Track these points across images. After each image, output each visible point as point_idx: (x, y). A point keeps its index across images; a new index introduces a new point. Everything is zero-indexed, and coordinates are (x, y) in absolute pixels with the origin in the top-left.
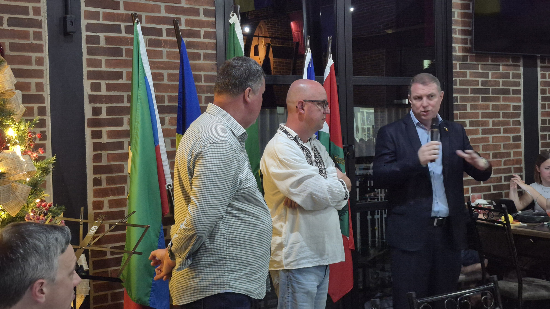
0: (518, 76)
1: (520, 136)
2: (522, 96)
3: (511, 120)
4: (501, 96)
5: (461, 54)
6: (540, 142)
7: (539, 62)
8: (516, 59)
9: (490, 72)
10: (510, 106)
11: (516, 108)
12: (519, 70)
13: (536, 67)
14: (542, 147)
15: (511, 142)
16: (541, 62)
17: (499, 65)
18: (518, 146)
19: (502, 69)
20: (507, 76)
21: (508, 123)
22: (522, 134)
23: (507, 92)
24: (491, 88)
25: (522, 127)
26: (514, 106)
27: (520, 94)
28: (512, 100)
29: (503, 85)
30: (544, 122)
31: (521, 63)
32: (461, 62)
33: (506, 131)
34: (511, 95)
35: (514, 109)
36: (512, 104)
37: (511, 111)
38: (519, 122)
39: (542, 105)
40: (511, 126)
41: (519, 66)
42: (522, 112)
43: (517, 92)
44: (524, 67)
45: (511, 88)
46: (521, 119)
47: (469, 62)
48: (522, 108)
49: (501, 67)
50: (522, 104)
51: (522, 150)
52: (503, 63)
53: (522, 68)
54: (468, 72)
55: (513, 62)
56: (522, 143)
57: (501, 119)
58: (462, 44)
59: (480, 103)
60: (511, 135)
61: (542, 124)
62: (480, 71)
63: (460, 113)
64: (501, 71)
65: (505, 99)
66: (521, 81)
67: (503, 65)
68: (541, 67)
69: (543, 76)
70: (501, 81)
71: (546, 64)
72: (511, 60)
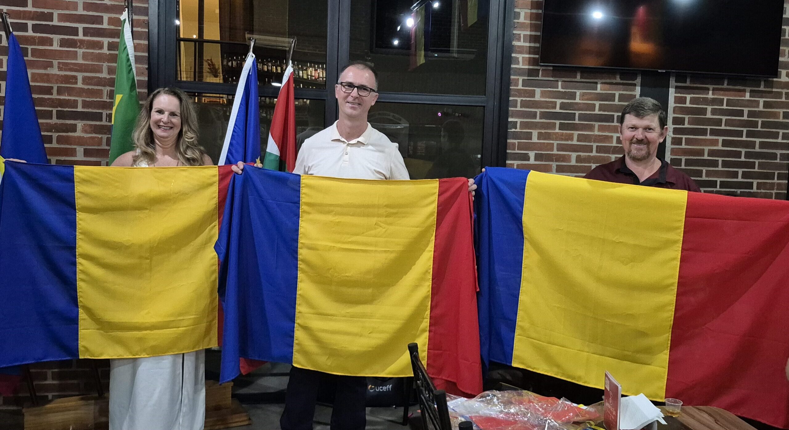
3: (613, 156)
4: (597, 124)
5: (527, 67)
7: (672, 80)
8: (628, 76)
9: (578, 93)
10: (611, 137)
12: (633, 90)
13: (666, 87)
16: (677, 82)
17: (596, 83)
19: (600, 89)
20: (608, 98)
24: (577, 113)
29: (600, 110)
31: (638, 81)
32: (526, 78)
39: (674, 139)
41: (635, 85)
44: (642, 85)
45: (616, 114)
47: (540, 78)
49: (599, 86)
52: (604, 81)
53: (638, 88)
54: (538, 91)
55: (621, 79)
57: (594, 154)
58: (529, 54)
59: (557, 131)
62: (560, 89)
63: (518, 142)
64: (599, 91)
65: (603, 129)
67: (602, 83)
68: (677, 87)
69: (679, 100)
70: (597, 104)
71: (688, 84)
72: (618, 77)
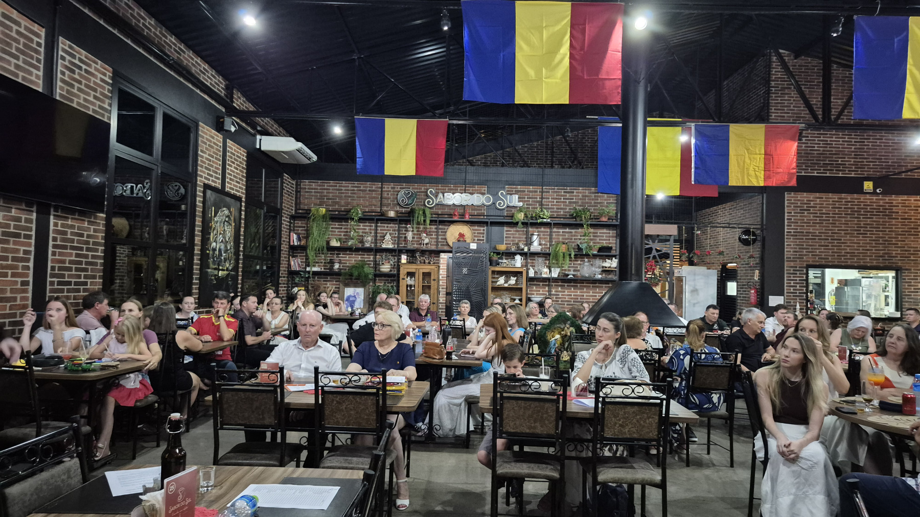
0: (30, 221)
1: (29, 281)
2: (33, 241)
3: (21, 264)
4: (12, 239)
6: (48, 287)
7: (52, 210)
8: (29, 204)
10: (20, 250)
11: (26, 252)
12: (32, 215)
13: (50, 215)
14: (50, 293)
15: (19, 286)
16: (54, 211)
17: (11, 208)
18: (26, 291)
19: (14, 212)
20: (18, 219)
21: (16, 267)
22: (31, 279)
23: (17, 235)
25: (31, 272)
26: (24, 250)
27: (31, 239)
28: (23, 244)
29: (14, 229)
30: (53, 268)
31: (34, 209)
33: (13, 275)
34: (22, 240)
35: (24, 254)
36: (22, 248)
37: (21, 255)
38: (28, 266)
39: (53, 252)
40: (20, 271)
41: (32, 211)
42: (32, 257)
43: (29, 237)
44: (37, 213)
45: (23, 232)
46: (31, 264)
48: (33, 253)
49: (13, 210)
50: (32, 249)
51: (30, 295)
52: (16, 206)
53: (35, 214)
55: (26, 206)
56: (30, 288)
57: (10, 262)
60: (19, 280)
61: (51, 270)
64: (13, 214)
65: (15, 243)
66: (34, 226)
67: (15, 208)
68: (54, 215)
69: (56, 225)
70: (12, 223)
71: (59, 214)
72: (24, 205)
